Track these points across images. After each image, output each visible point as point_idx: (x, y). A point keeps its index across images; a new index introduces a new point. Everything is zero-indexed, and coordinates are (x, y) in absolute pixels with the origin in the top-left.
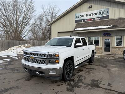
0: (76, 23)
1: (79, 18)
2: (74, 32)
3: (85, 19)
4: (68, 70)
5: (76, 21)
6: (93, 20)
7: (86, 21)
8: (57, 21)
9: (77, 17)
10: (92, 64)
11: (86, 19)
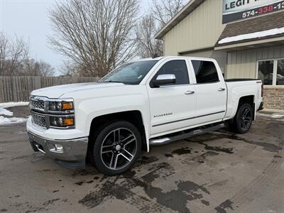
0: (225, 25)
1: (232, 9)
2: (215, 49)
3: (251, 11)
4: (118, 147)
5: (226, 19)
6: (277, 9)
7: (255, 15)
8: (176, 24)
9: (229, 6)
10: (239, 135)
11: (255, 10)
